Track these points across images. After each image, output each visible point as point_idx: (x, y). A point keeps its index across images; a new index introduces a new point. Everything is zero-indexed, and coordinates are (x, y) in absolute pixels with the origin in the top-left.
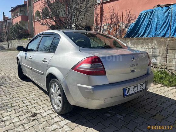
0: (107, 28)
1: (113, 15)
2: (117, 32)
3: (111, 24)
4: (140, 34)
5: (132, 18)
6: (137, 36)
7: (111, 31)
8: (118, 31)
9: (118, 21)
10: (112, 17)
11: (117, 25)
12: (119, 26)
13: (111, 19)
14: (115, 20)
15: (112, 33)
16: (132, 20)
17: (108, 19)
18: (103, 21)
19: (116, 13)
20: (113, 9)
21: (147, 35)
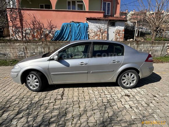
0: (31, 32)
1: (35, 21)
2: (41, 36)
3: (34, 29)
4: (65, 38)
5: (53, 26)
6: (63, 39)
7: (35, 34)
8: (43, 35)
9: (41, 27)
10: (34, 23)
11: (40, 30)
12: (42, 31)
13: (34, 25)
14: (37, 26)
15: (36, 36)
16: (53, 27)
17: (29, 25)
18: (24, 26)
19: (38, 21)
20: (34, 17)
21: (70, 39)
